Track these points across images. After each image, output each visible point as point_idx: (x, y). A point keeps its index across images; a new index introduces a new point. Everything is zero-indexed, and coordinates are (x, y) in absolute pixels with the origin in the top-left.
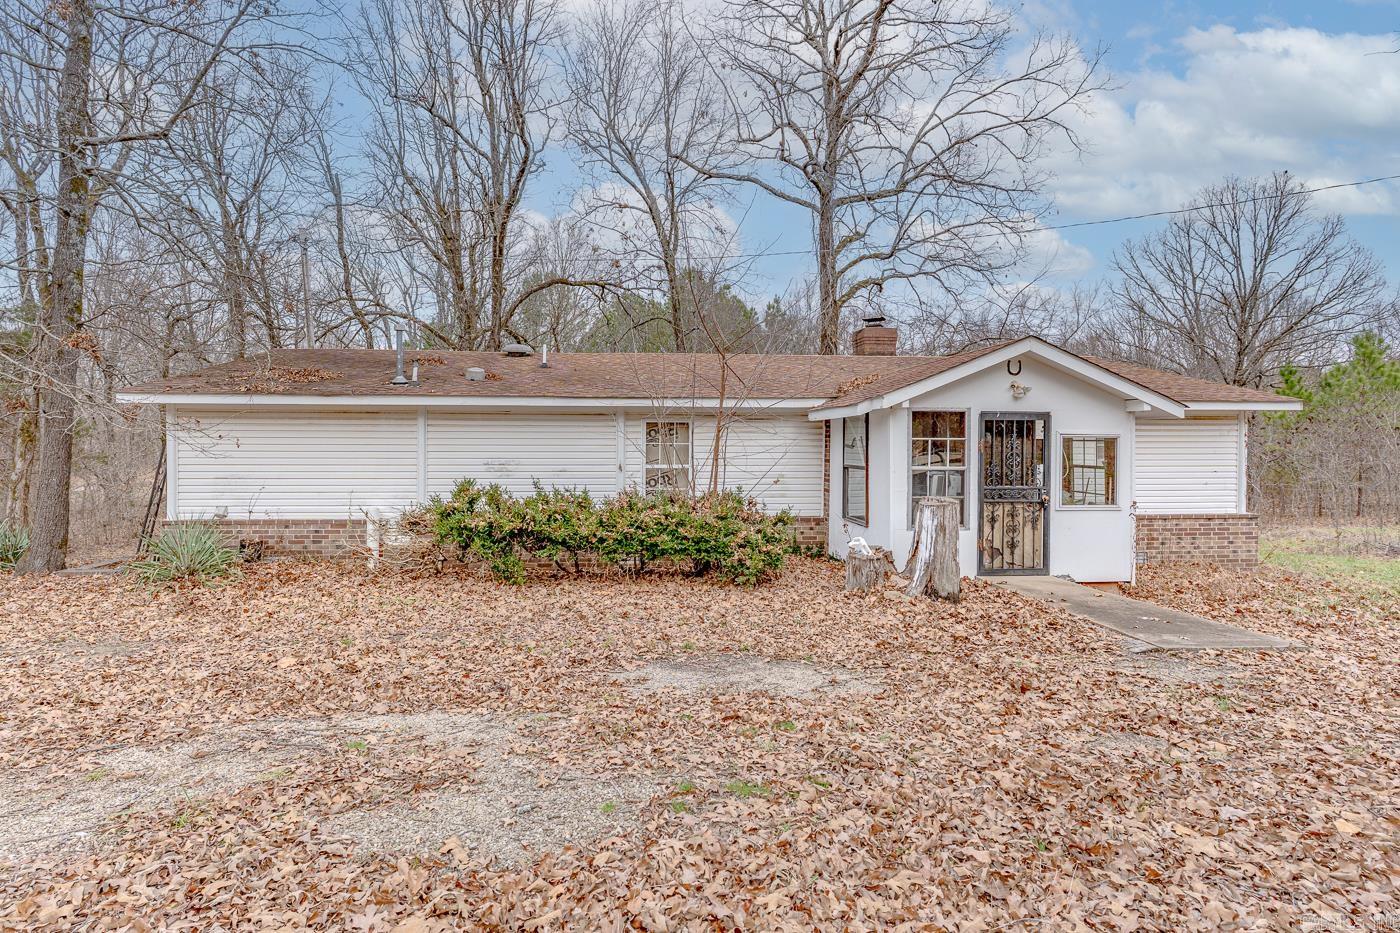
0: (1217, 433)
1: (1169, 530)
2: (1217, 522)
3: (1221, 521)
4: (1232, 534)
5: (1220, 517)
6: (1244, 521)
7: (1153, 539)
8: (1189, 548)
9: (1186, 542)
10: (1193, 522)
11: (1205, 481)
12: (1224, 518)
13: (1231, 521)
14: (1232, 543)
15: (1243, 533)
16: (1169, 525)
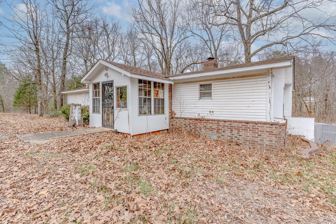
0: (255, 83)
1: (227, 126)
2: (251, 124)
3: (254, 125)
4: (260, 131)
5: (252, 122)
6: (268, 126)
7: (219, 129)
8: (236, 135)
9: (235, 132)
10: (238, 124)
11: (248, 105)
12: (256, 123)
13: (259, 125)
14: (260, 135)
15: (267, 132)
16: (227, 124)
